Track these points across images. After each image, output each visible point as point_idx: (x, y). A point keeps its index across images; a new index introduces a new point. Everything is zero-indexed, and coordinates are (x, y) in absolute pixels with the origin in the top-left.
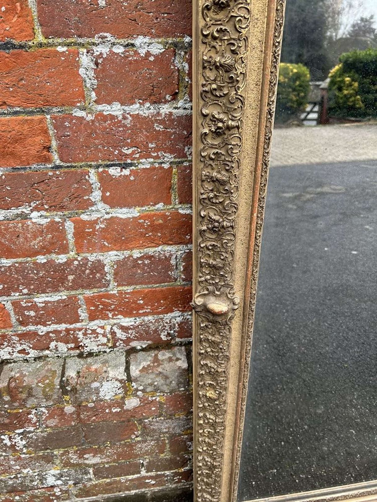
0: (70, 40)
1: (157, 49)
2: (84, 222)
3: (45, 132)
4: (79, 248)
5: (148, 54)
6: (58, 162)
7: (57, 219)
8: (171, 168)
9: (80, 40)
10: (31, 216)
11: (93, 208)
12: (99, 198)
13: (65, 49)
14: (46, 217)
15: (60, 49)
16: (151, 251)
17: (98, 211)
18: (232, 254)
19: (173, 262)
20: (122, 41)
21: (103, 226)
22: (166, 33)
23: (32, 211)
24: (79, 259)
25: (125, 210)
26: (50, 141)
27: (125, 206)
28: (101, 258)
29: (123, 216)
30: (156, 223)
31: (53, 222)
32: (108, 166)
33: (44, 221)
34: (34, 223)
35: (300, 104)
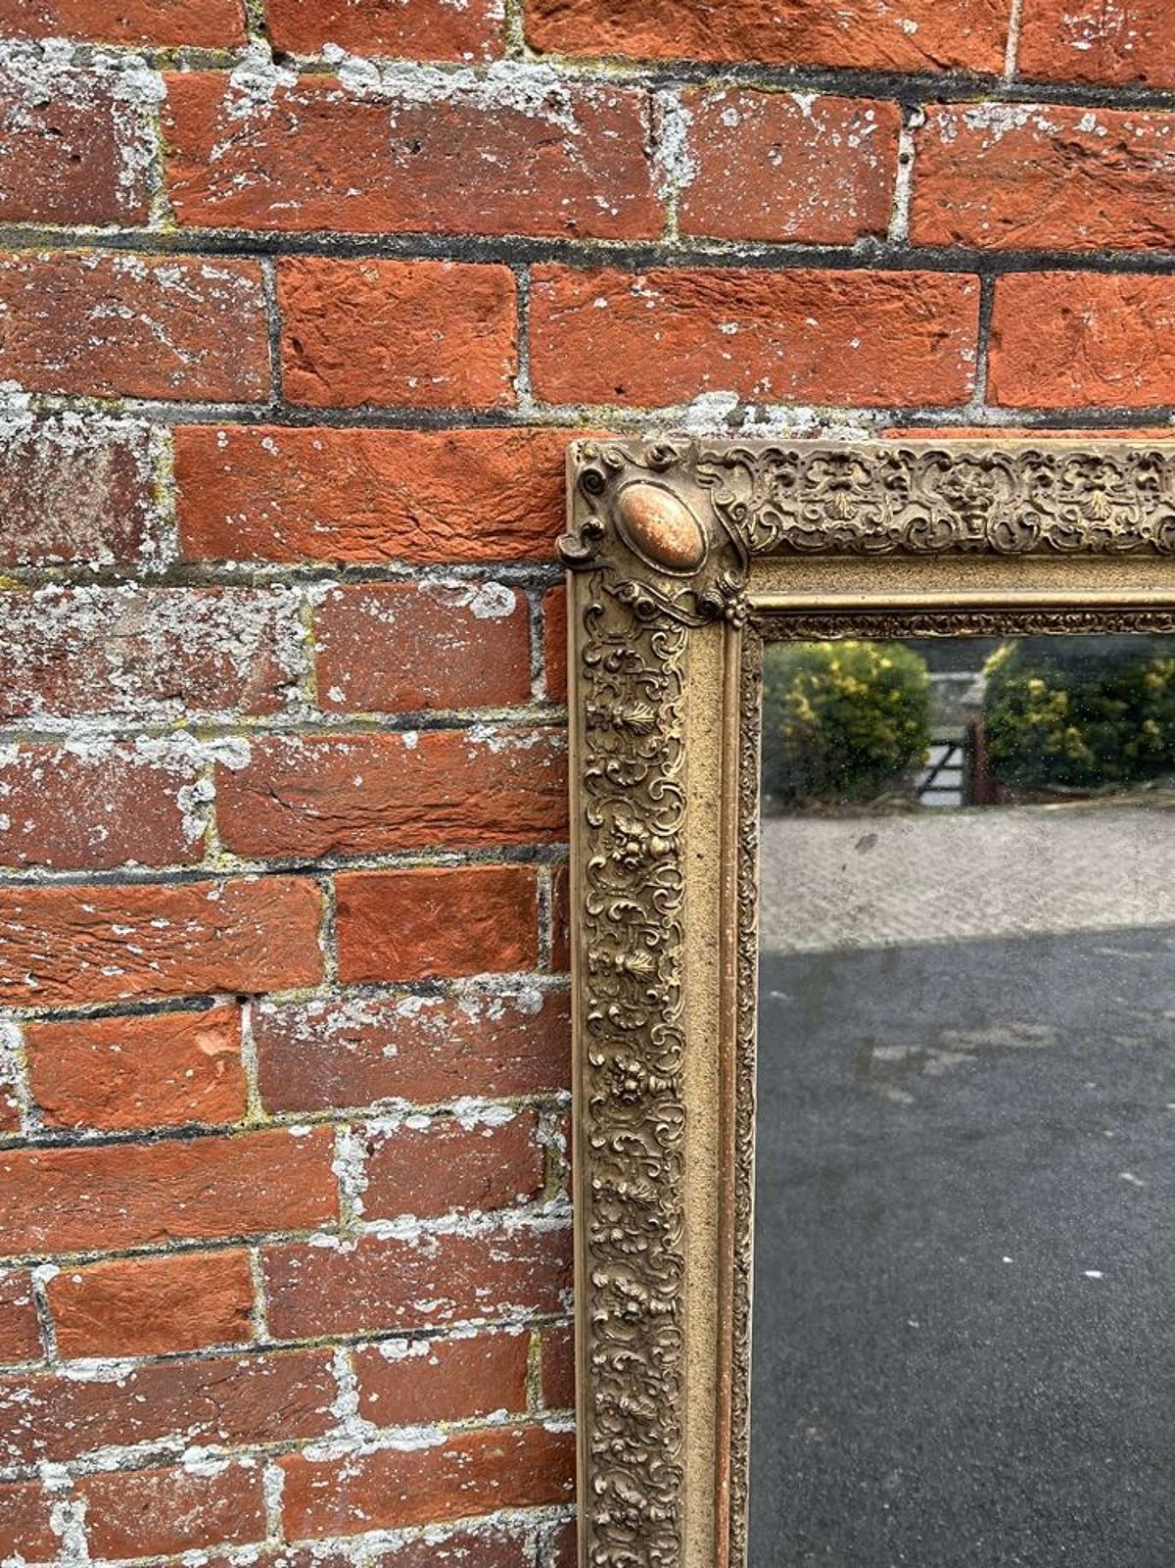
0: (315, 1116)
1: (499, 1114)
2: (311, 1467)
3: (245, 1281)
4: (293, 1526)
5: (481, 1126)
6: (265, 1339)
7: (246, 1462)
8: (526, 1334)
9: (341, 1113)
10: (183, 1459)
11: (336, 1432)
12: (352, 1408)
13: (306, 1129)
14: (220, 1458)
15: (296, 1131)
16: (471, 1525)
19: (529, 1550)
20: (427, 1108)
21: (354, 1472)
22: (520, 1088)
23: (187, 1445)
24: (290, 1553)
25: (412, 1431)
26: (252, 1298)
27: (412, 1422)
28: (344, 1548)
29: (408, 1446)
30: (488, 1456)
31: (235, 1469)
32: (379, 1339)
33: (214, 1469)
34: (188, 1475)
35: (908, 751)
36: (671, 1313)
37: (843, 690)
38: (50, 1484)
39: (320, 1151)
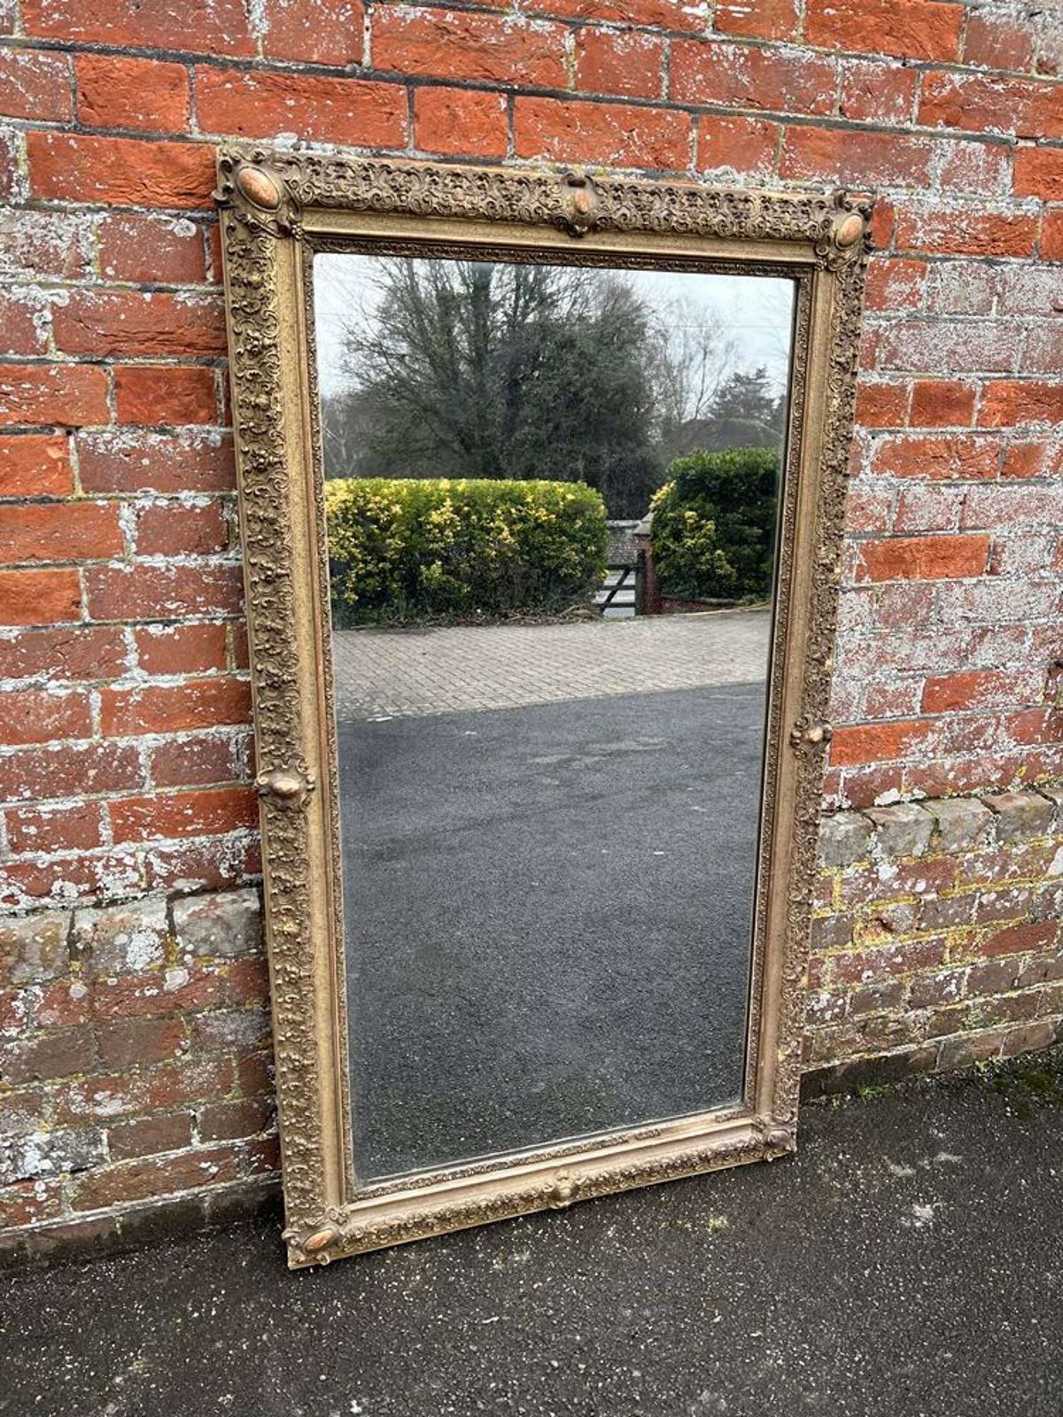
0: (110, 495)
1: (203, 501)
2: (115, 694)
3: (77, 585)
4: (107, 730)
5: (194, 507)
6: (88, 619)
7: (80, 690)
8: (224, 625)
9: (123, 495)
10: (47, 686)
11: (128, 675)
12: (135, 662)
13: (105, 502)
14: (67, 687)
15: (100, 503)
16: (201, 733)
17: (133, 678)
18: (299, 714)
19: (232, 749)
20: (166, 495)
21: (138, 698)
22: (213, 487)
23: (49, 680)
24: (106, 744)
25: (167, 677)
26: (80, 595)
27: (167, 673)
28: (135, 743)
29: (166, 686)
30: (208, 693)
31: (75, 694)
32: (148, 623)
33: (63, 693)
34: (50, 695)
35: (589, 571)
36: (288, 575)
37: (537, 519)
39: (112, 516)
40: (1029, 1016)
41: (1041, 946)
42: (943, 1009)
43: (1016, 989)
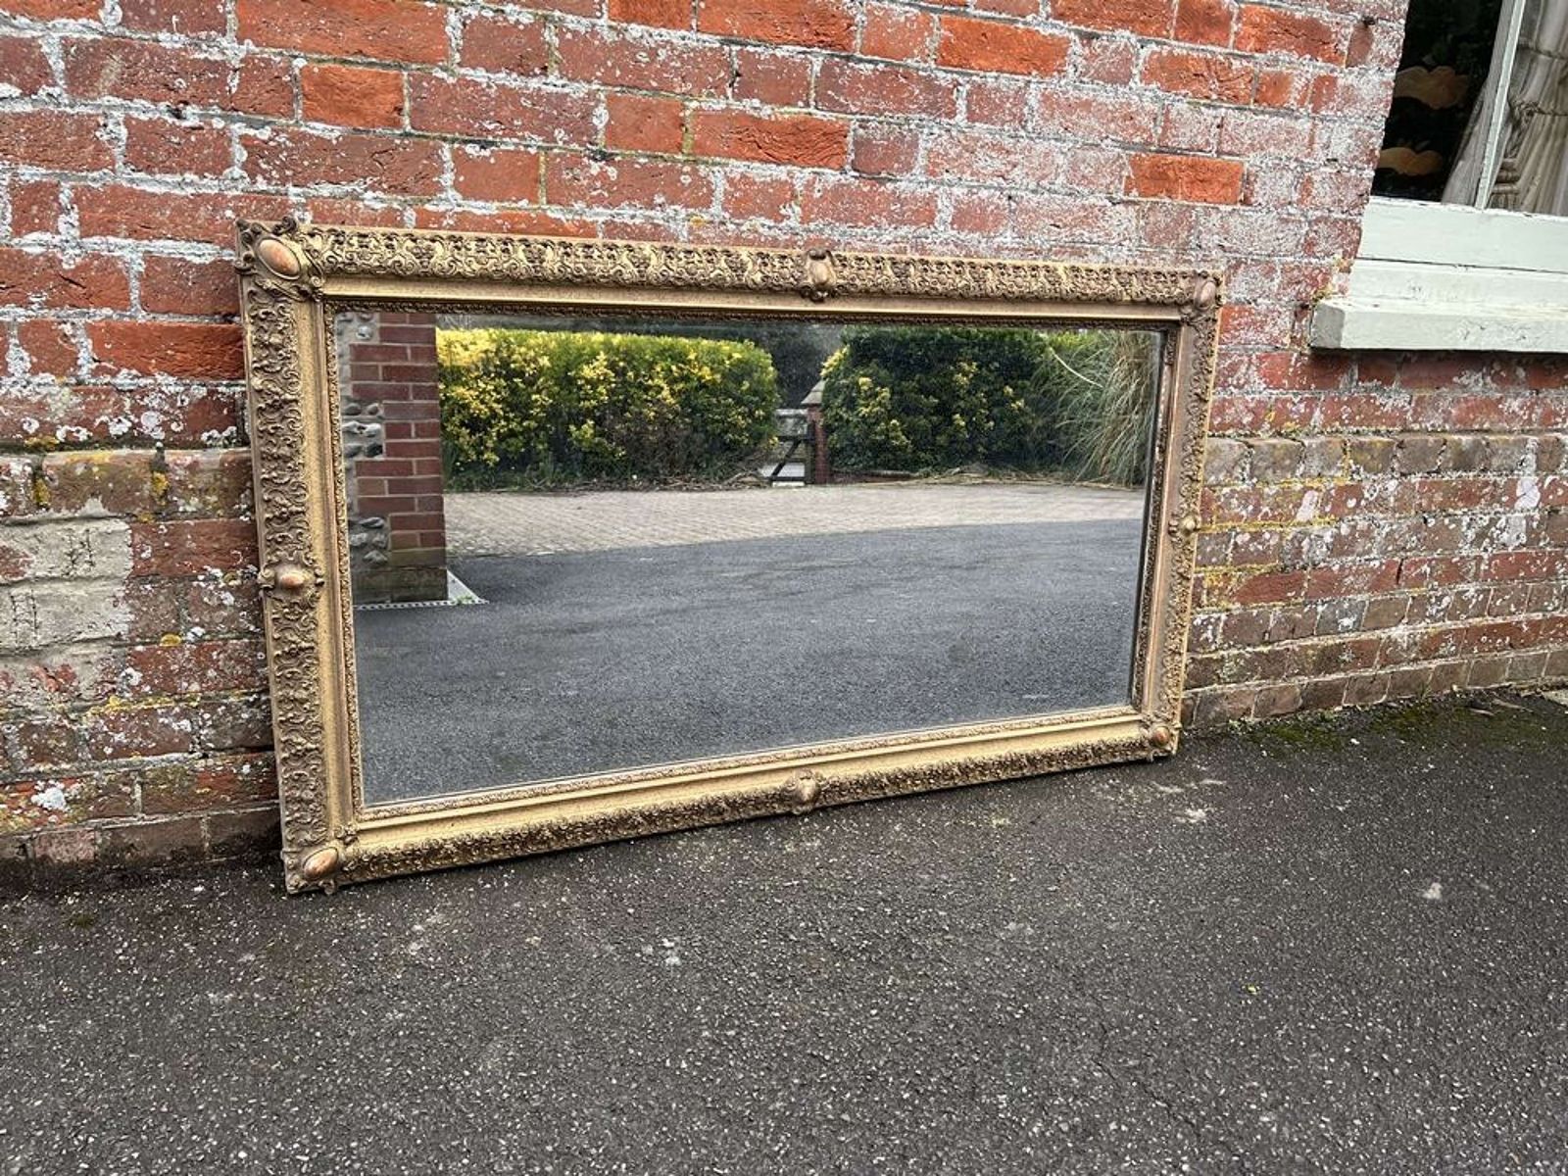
1: (526, 18)
2: (429, 213)
3: (400, 90)
5: (518, 22)
6: (408, 129)
7: (395, 205)
8: (538, 155)
10: (363, 197)
11: (443, 196)
12: (450, 183)
14: (383, 201)
17: (447, 200)
20: (492, 6)
21: (451, 222)
23: (366, 190)
25: (481, 203)
26: (403, 101)
27: (481, 198)
29: (478, 212)
30: (518, 227)
31: (390, 209)
32: (466, 142)
33: (378, 206)
34: (366, 206)
35: (758, 437)
37: (700, 378)
38: (293, 199)
39: (440, 21)
40: (1278, 675)
41: (1289, 598)
42: (1200, 657)
43: (1266, 643)
